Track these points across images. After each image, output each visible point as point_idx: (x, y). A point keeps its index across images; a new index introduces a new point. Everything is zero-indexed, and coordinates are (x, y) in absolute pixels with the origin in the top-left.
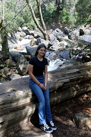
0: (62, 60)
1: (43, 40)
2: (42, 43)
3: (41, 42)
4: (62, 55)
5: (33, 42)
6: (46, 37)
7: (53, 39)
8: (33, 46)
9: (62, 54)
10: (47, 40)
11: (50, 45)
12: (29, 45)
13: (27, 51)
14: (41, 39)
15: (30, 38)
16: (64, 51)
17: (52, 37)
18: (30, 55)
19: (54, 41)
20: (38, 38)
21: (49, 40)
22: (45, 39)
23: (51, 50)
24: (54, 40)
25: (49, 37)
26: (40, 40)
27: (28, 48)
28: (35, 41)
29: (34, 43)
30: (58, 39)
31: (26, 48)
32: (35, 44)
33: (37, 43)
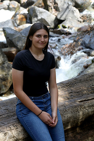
0: (89, 54)
1: (42, 10)
2: (39, 18)
3: (36, 16)
4: (87, 42)
5: (18, 17)
6: (49, 3)
7: (66, 6)
8: (21, 27)
9: (87, 39)
10: (50, 10)
11: (58, 21)
12: (10, 25)
13: (7, 38)
14: (36, 8)
15: (11, 7)
16: (91, 33)
17: (63, 2)
18: (15, 46)
19: (68, 10)
20: (30, 7)
21: (57, 9)
22: (46, 7)
23: (61, 33)
24: (68, 7)
25: (55, 3)
26: (34, 10)
27: (9, 31)
28: (24, 14)
29: (22, 18)
30: (77, 6)
31: (4, 31)
32: (24, 20)
33: (28, 18)
